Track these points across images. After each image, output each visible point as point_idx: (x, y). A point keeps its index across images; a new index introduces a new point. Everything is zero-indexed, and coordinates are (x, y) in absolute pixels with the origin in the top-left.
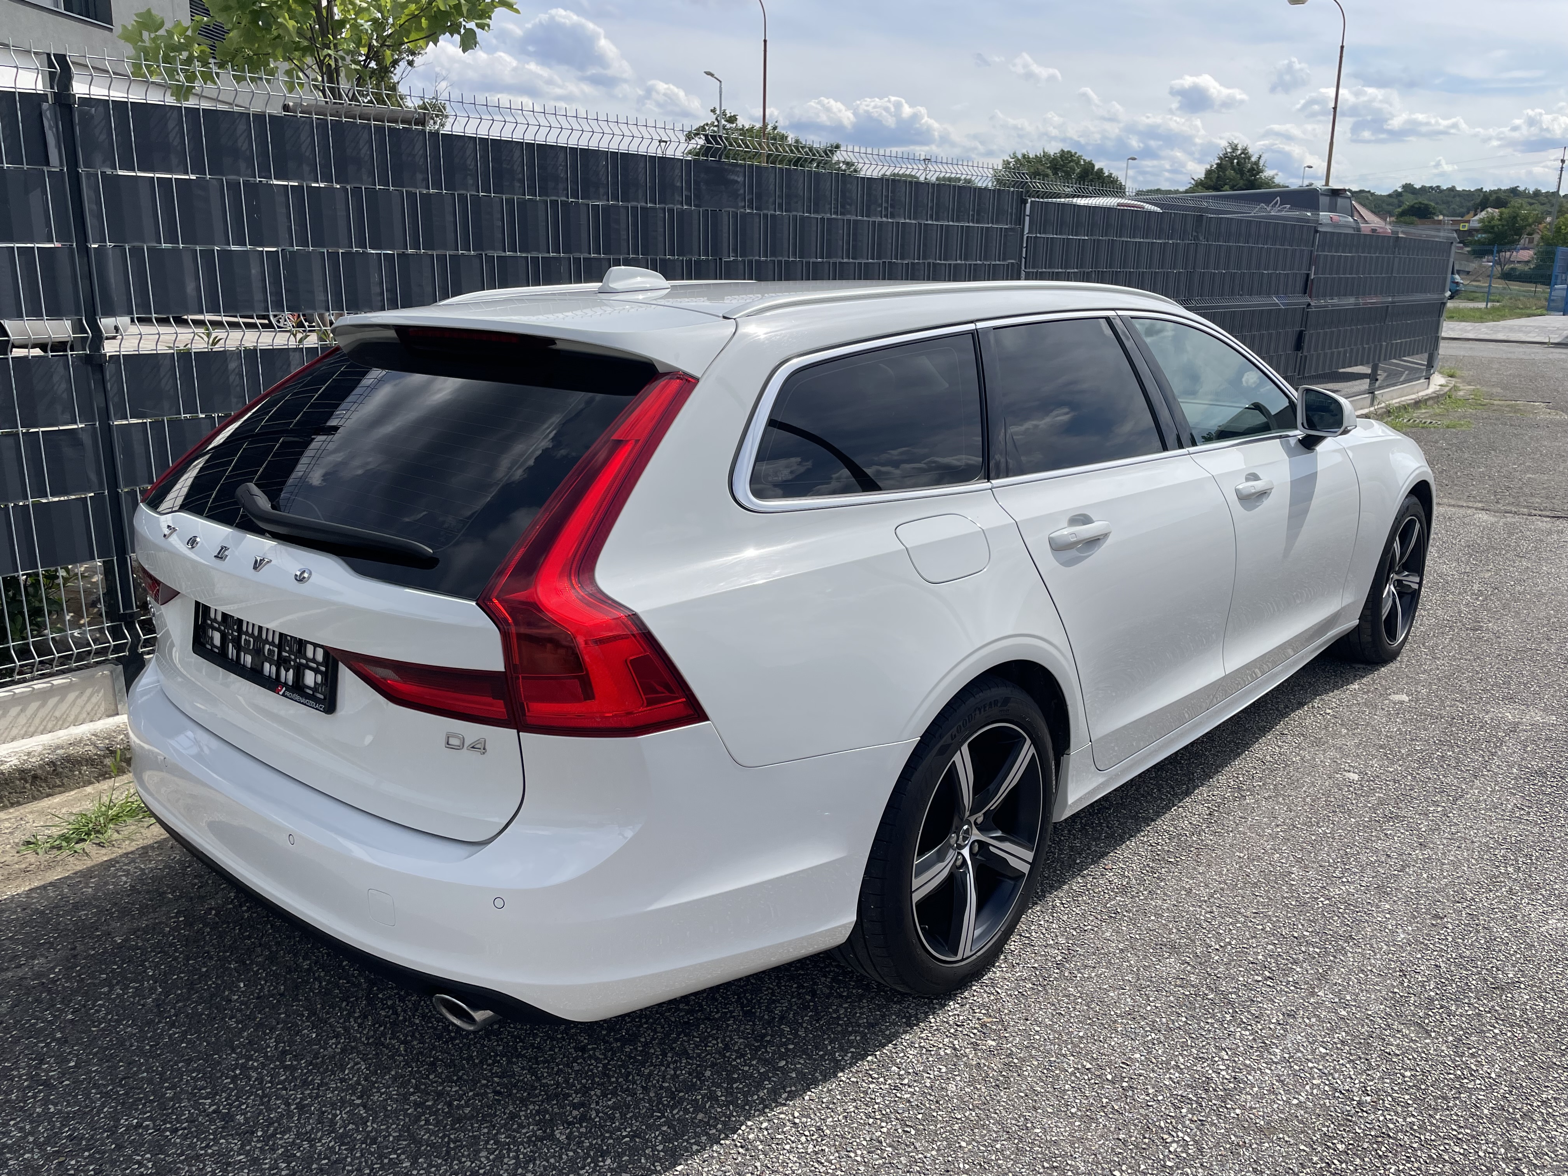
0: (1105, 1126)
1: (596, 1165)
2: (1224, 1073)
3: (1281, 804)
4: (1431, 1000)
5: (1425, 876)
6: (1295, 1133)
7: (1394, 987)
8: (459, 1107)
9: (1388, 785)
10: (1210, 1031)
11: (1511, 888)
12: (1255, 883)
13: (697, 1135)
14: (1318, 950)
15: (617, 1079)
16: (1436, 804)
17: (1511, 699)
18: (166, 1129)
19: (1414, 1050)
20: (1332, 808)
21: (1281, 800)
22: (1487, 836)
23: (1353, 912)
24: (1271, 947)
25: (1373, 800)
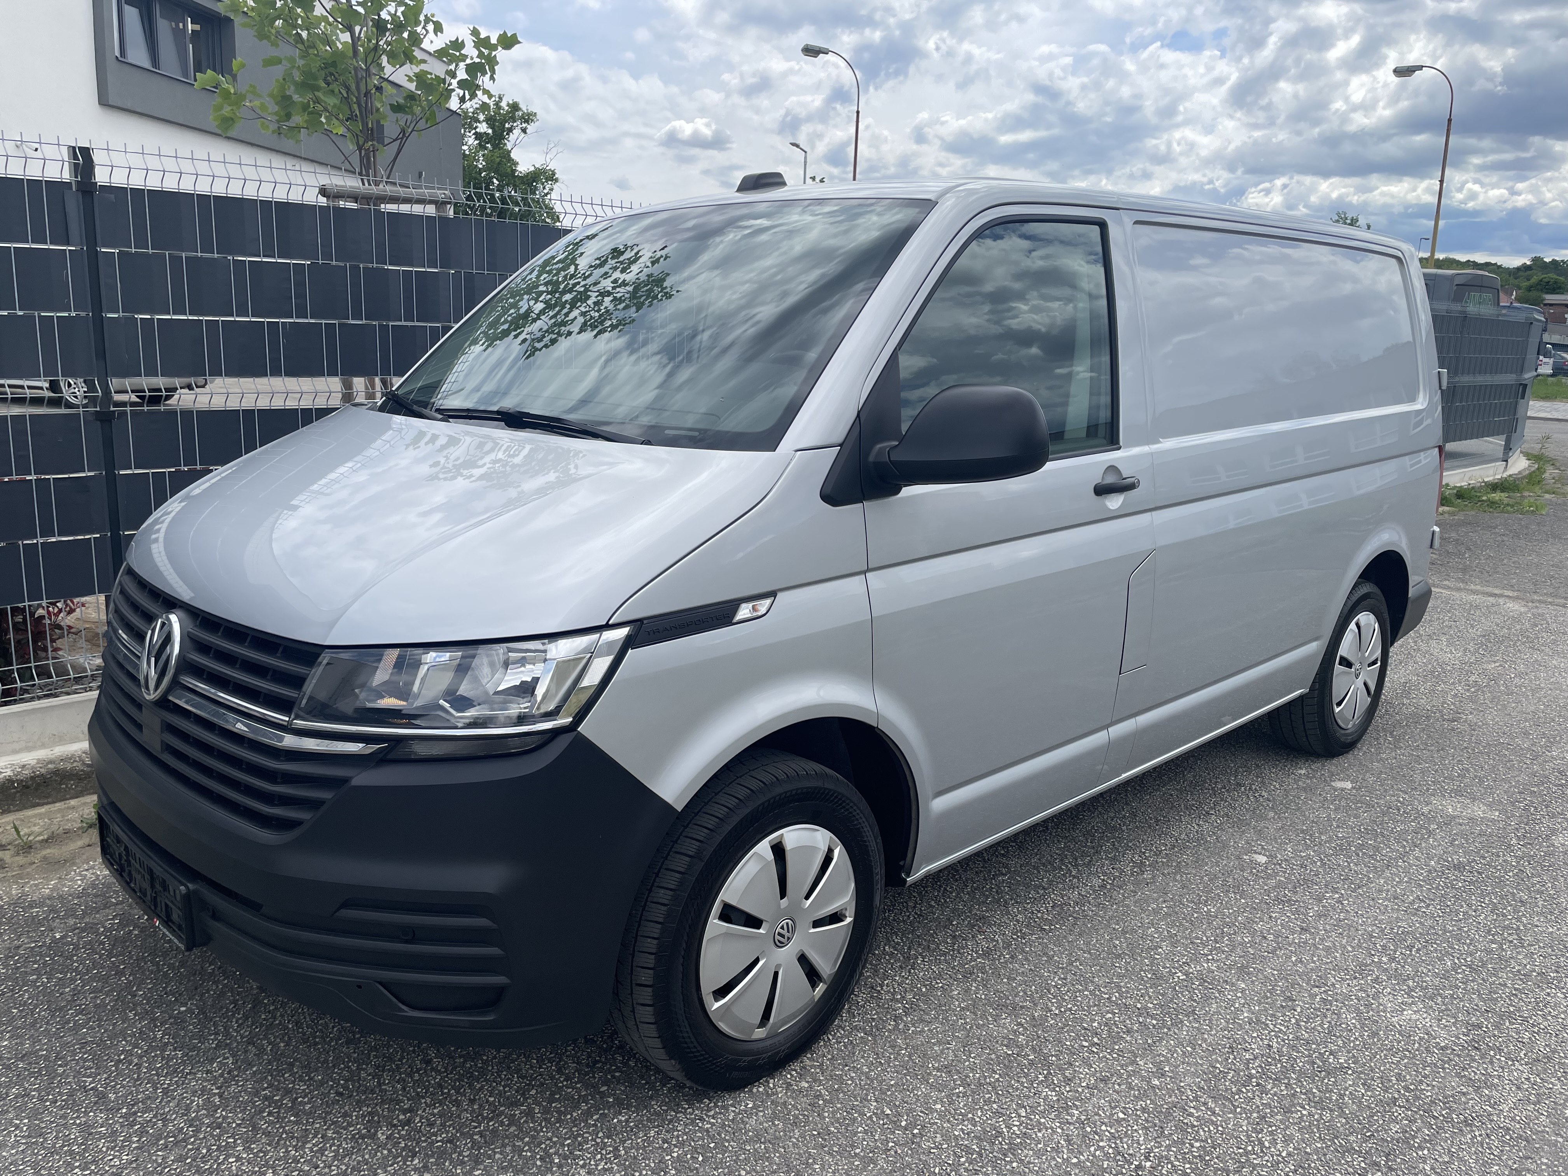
1: (404, 1164)
3: (1177, 881)
4: (1251, 1077)
5: (1294, 959)
9: (1293, 869)
10: (1017, 1089)
11: (1378, 977)
12: (1120, 955)
13: (504, 1146)
14: (1154, 1022)
15: (449, 1091)
16: (1335, 890)
17: (1458, 792)
19: (1213, 1123)
20: (1226, 888)
21: (1178, 877)
22: (1375, 925)
23: (1206, 988)
24: (1110, 1015)
25: (1272, 882)
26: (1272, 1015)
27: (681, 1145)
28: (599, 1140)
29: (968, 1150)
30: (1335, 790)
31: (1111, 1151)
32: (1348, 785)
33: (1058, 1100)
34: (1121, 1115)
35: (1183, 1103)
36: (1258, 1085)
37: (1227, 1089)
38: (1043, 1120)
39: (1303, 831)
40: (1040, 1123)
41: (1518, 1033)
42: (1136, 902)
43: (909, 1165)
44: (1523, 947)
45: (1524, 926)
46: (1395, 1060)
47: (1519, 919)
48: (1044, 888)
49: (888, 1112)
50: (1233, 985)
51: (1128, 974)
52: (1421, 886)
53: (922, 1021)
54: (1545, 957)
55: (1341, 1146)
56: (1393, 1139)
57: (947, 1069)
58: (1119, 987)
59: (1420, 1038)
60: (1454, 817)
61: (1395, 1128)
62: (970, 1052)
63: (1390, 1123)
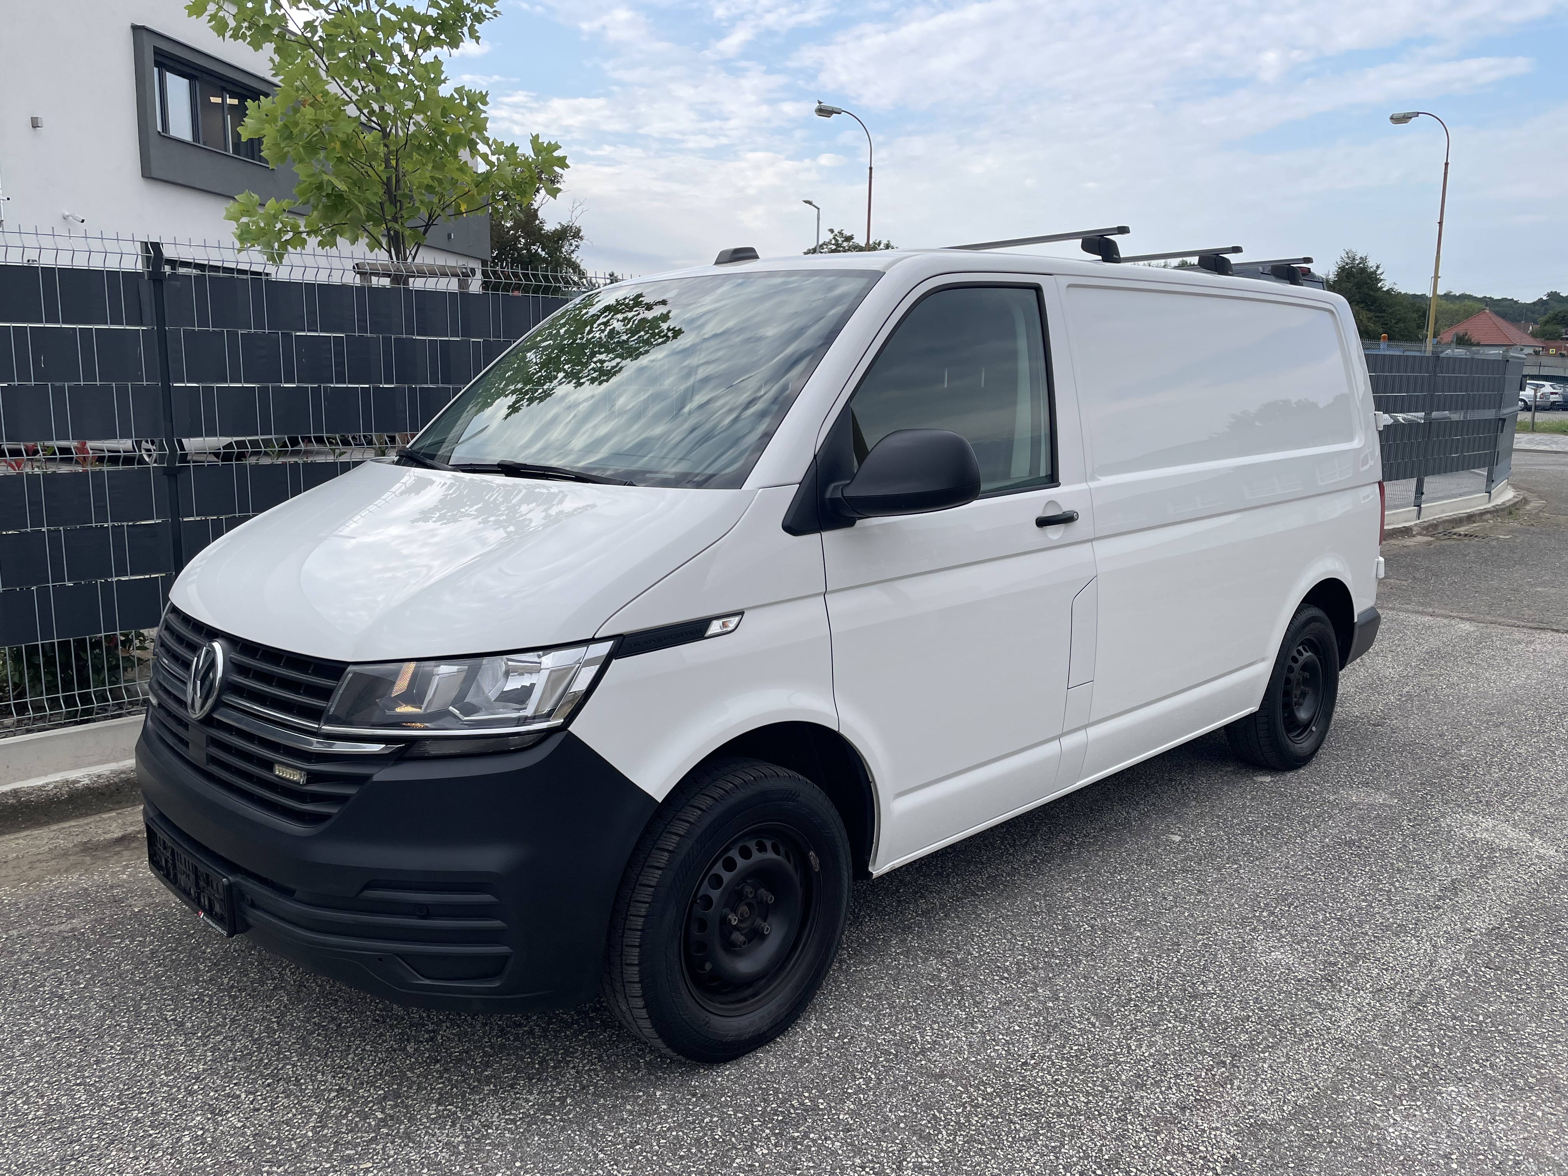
2: (928, 1038)
3: (1099, 856)
4: (1131, 1000)
5: (1186, 914)
7: (1105, 990)
8: (345, 1027)
9: (1202, 846)
10: (934, 1010)
11: (1255, 928)
12: (1038, 913)
14: (1058, 961)
15: (466, 1018)
16: (1235, 862)
17: (1366, 784)
18: (136, 1028)
19: (1091, 1033)
20: (1140, 861)
21: (1101, 853)
22: (1263, 888)
23: (1107, 936)
24: (1021, 957)
25: (1182, 857)
30: (1256, 783)
32: (1268, 779)
34: (1017, 1028)
38: (951, 1032)
39: (1218, 816)
40: (948, 1033)
41: (1368, 969)
42: (1059, 873)
43: (837, 1064)
44: (1391, 905)
45: (1396, 888)
46: (1255, 988)
47: (1392, 884)
48: (982, 863)
49: (824, 1028)
50: (1130, 933)
51: (1042, 927)
52: (1312, 858)
53: (862, 962)
54: (1408, 913)
55: (1196, 1049)
56: (1241, 1045)
57: (879, 997)
58: (1032, 937)
59: (1282, 973)
60: (1355, 804)
61: (1244, 1037)
62: (899, 985)
63: (1240, 1033)
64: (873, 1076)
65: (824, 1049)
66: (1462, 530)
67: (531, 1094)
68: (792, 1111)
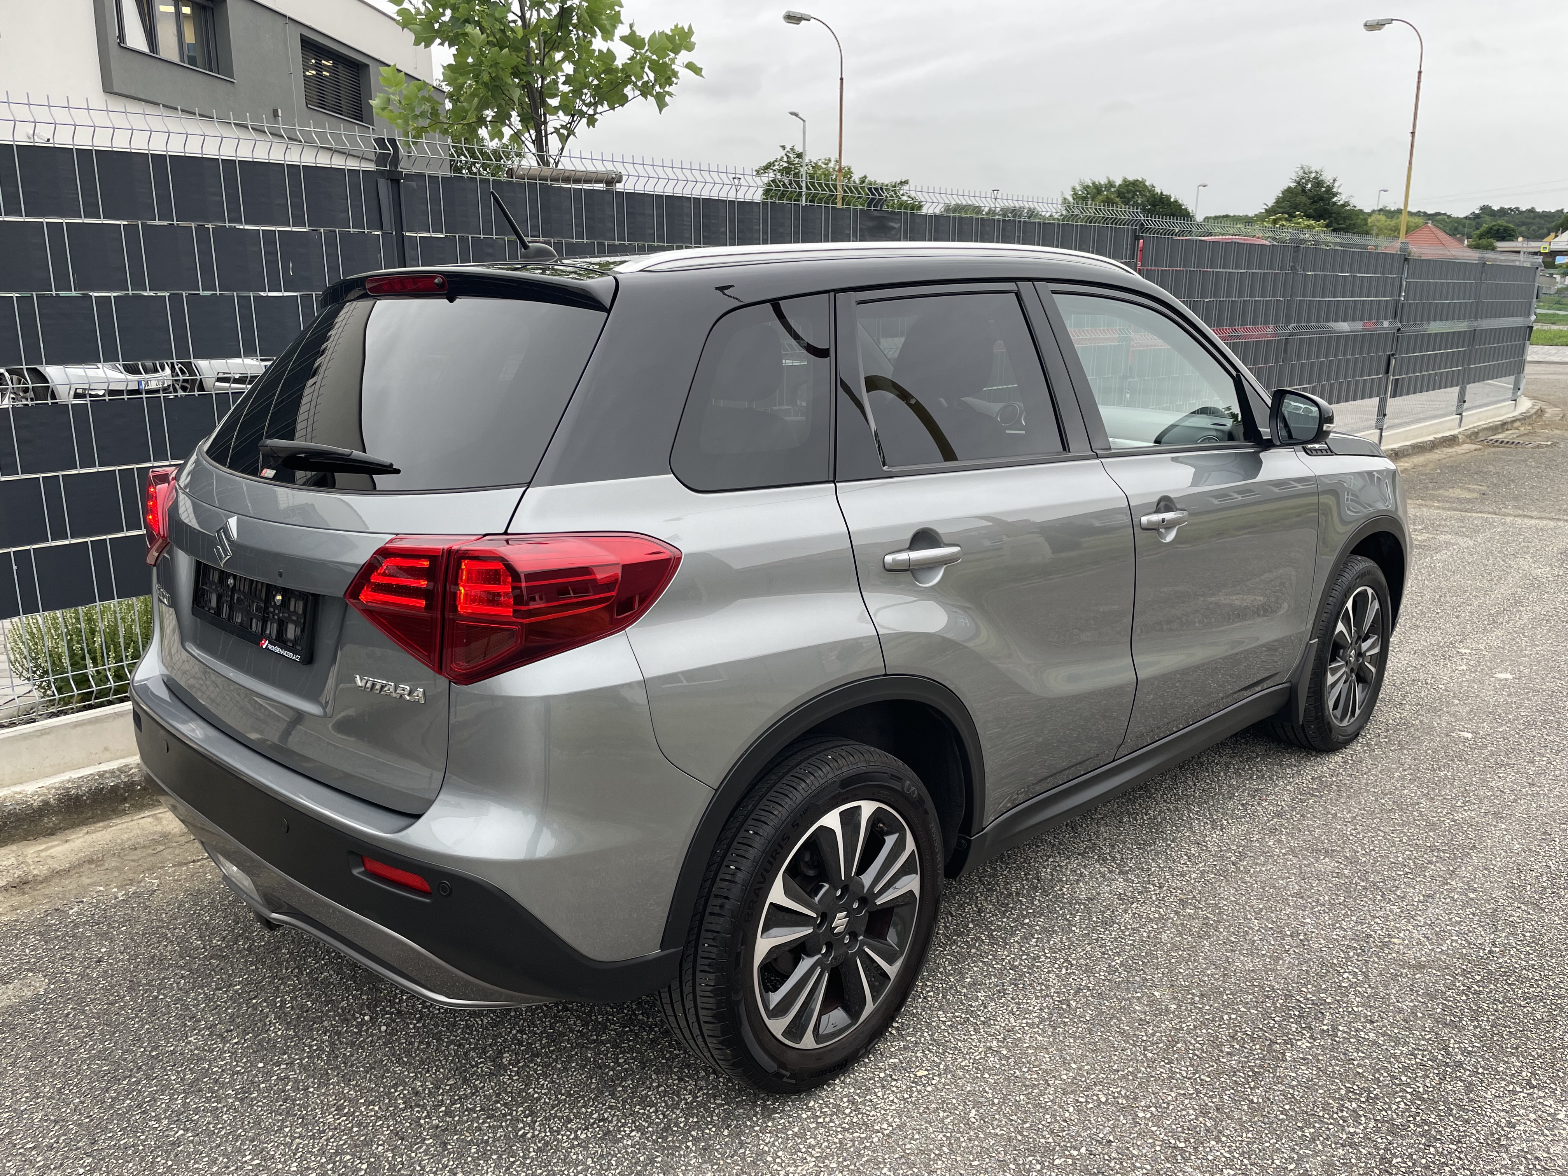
0: (1290, 962)
2: (1379, 932)
4: (1545, 888)
5: (1534, 805)
6: (1440, 968)
7: (1514, 879)
9: (1498, 741)
10: (1364, 906)
14: (1447, 855)
16: (1541, 755)
19: (1532, 920)
20: (1451, 758)
21: (1405, 752)
23: (1475, 830)
24: (1407, 853)
25: (1486, 752)
26: (1539, 846)
27: (1119, 954)
28: (1048, 955)
29: (1349, 947)
30: (1501, 680)
31: (1463, 942)
32: (1509, 676)
33: (1402, 912)
34: (1459, 919)
35: (1502, 908)
36: (1553, 893)
37: (1530, 898)
38: (1398, 925)
39: (1490, 713)
42: (1380, 772)
43: (1310, 960)
48: (1295, 766)
49: (1270, 926)
51: (1405, 823)
53: (1256, 864)
58: (1404, 832)
62: (1311, 883)
64: (1355, 970)
65: (1287, 947)
66: (1500, 437)
67: (1029, 998)
68: (1302, 1005)
